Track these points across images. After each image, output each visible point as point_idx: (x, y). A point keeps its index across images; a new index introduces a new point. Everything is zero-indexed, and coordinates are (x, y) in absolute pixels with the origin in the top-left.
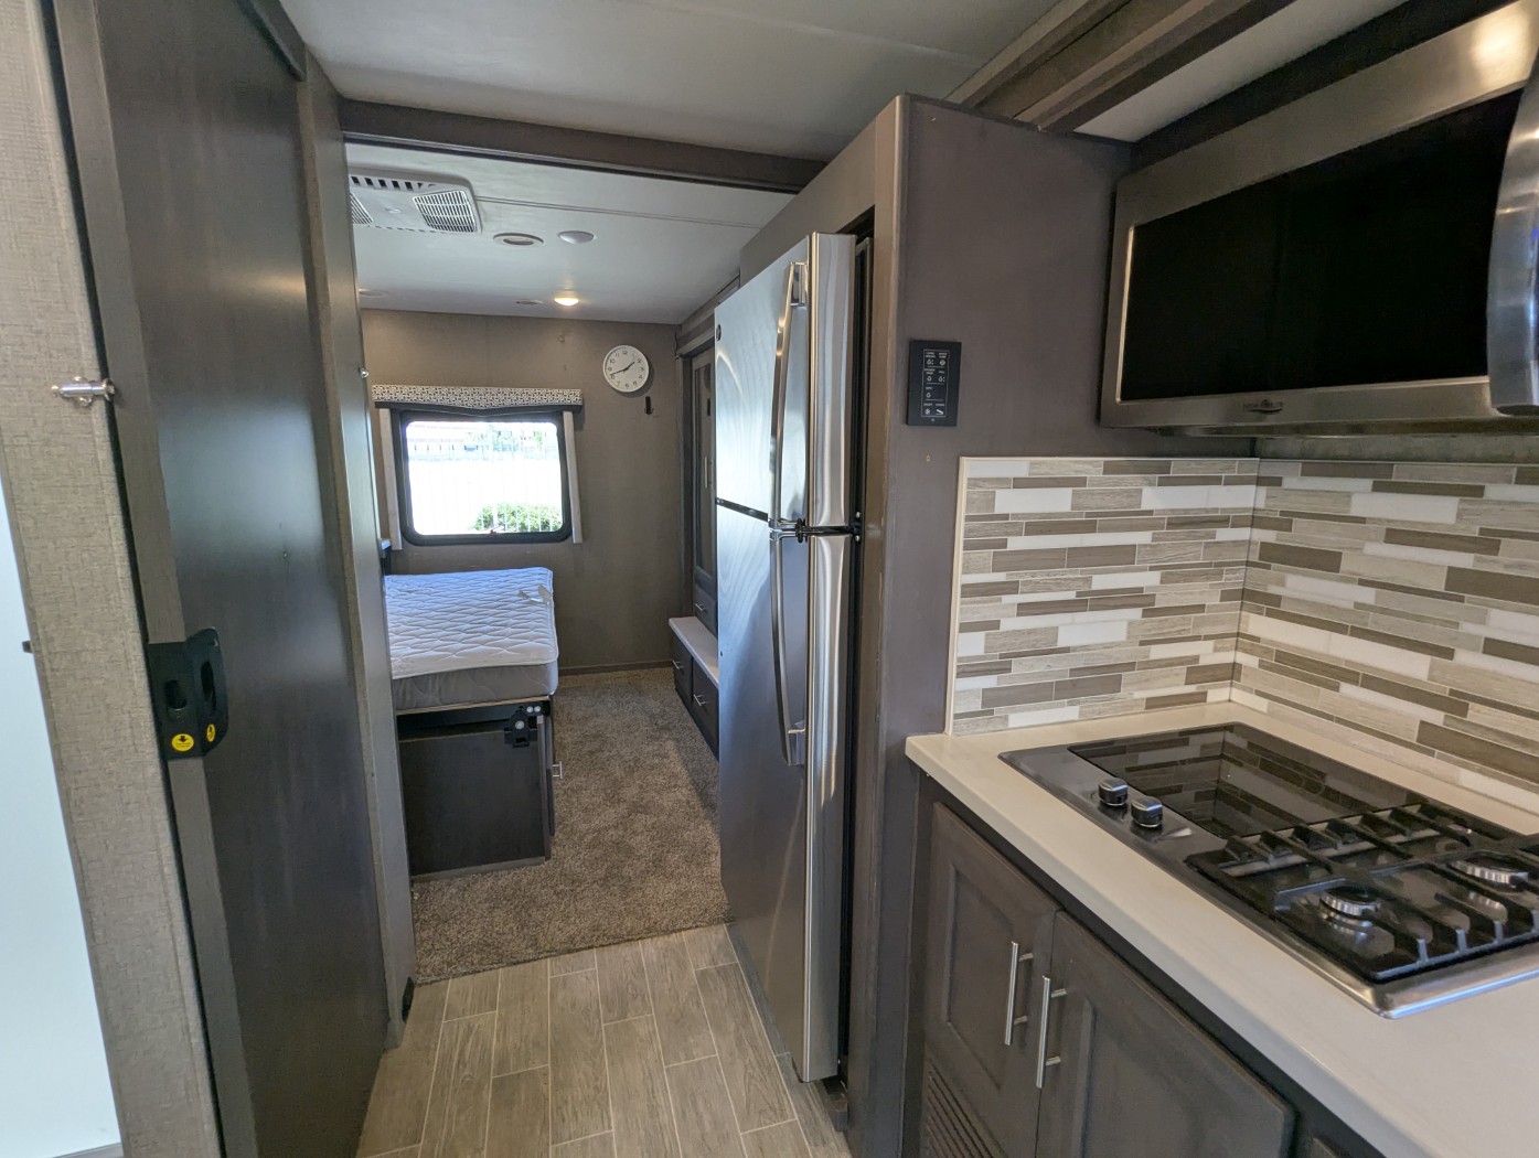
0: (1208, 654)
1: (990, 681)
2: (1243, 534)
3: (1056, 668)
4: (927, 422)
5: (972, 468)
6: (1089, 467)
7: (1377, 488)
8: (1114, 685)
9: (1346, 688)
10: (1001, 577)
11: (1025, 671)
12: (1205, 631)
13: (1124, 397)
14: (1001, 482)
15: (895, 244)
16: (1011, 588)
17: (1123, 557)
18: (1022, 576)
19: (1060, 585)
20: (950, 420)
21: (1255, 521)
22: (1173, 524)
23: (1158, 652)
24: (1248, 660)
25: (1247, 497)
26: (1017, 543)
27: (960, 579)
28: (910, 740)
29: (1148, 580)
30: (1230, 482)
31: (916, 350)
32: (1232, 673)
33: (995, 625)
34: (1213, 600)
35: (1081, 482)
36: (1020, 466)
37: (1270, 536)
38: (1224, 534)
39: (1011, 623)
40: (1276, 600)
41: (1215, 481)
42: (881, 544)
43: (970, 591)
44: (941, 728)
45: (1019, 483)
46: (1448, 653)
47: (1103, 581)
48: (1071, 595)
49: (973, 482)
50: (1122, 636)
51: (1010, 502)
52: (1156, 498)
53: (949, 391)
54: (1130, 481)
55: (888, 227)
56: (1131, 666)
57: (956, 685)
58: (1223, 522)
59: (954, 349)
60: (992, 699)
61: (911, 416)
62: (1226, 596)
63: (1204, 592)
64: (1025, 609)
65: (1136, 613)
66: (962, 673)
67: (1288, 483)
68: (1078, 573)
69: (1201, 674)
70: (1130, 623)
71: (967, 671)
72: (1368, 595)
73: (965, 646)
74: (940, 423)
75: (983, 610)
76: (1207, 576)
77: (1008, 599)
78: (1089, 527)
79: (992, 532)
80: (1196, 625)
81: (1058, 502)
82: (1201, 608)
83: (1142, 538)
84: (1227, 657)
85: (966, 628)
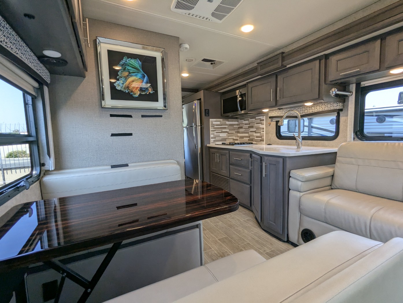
0: (235, 138)
1: (214, 139)
2: (236, 126)
3: (220, 138)
4: (207, 116)
5: (211, 120)
6: (221, 120)
7: (244, 121)
8: (226, 140)
9: (244, 138)
10: (214, 130)
11: (217, 138)
12: (234, 135)
13: (223, 113)
14: (213, 121)
15: (203, 101)
16: (215, 131)
17: (225, 128)
18: (216, 130)
19: (220, 130)
20: (209, 116)
21: (237, 125)
22: (229, 125)
23: (229, 137)
24: (238, 138)
25: (236, 123)
26: (215, 127)
27: (211, 130)
28: (207, 145)
29: (228, 130)
30: (235, 121)
31: (205, 110)
32: (237, 140)
33: (214, 134)
34: (235, 133)
35: (220, 121)
36: (215, 120)
37: (238, 126)
38: (234, 126)
39: (216, 134)
40: (239, 132)
41: (233, 121)
42: (204, 127)
43: (212, 131)
44: (210, 144)
45: (215, 121)
46: (248, 133)
47: (224, 130)
48: (221, 132)
49: (211, 121)
50: (226, 136)
51: (214, 123)
52: (227, 123)
53: (208, 113)
54: (225, 121)
55: (202, 100)
56: (227, 139)
57: (211, 139)
58: (234, 125)
59: (209, 110)
60: (214, 141)
61: (205, 115)
62: (236, 132)
63: (233, 132)
64: (217, 133)
65: (227, 133)
66: (211, 138)
67: (239, 121)
68: (221, 129)
69: (234, 140)
70: (227, 135)
71: (212, 138)
72: (244, 130)
73: (212, 136)
74: (208, 116)
75: (213, 132)
76: (233, 130)
77: (215, 132)
78: (222, 125)
79: (213, 125)
80: (233, 135)
81: (219, 123)
82: (233, 133)
83: (227, 126)
84: (237, 138)
85: (212, 134)
